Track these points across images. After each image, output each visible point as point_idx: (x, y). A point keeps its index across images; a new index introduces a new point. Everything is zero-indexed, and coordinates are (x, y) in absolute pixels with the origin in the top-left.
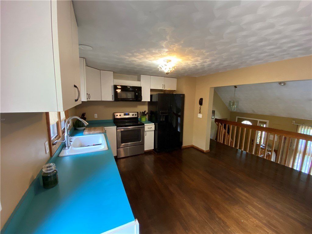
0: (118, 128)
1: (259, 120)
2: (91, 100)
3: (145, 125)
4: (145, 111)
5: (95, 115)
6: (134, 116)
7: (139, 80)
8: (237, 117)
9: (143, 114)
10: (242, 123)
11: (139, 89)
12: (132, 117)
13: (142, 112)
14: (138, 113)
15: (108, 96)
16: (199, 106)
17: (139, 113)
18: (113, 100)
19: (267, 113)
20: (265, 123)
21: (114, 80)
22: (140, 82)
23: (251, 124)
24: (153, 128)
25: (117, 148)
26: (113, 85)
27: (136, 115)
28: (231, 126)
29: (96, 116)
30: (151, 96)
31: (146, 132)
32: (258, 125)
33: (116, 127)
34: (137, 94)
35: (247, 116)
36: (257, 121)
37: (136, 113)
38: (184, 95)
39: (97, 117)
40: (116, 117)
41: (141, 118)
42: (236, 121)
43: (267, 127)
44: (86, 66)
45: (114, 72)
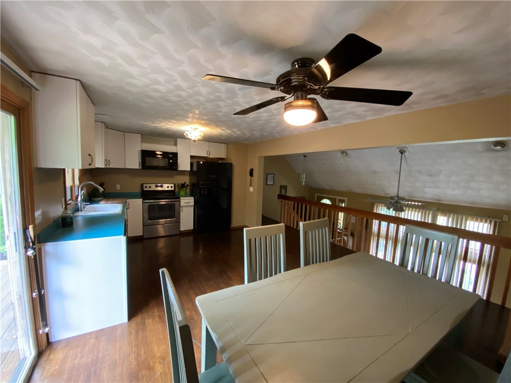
0: (144, 201)
1: (338, 198)
2: (111, 166)
3: (181, 198)
4: (185, 183)
5: (117, 185)
6: (170, 189)
7: (176, 145)
8: (316, 195)
9: (183, 186)
10: (322, 202)
11: (175, 155)
12: (167, 189)
13: (181, 184)
14: (174, 184)
15: (134, 163)
16: (250, 177)
17: (176, 184)
18: (140, 168)
19: (344, 189)
20: (343, 201)
21: (142, 144)
22: (176, 147)
23: (330, 203)
24: (192, 203)
25: (143, 226)
26: (140, 149)
27: (172, 187)
28: (308, 206)
29: (118, 187)
30: (192, 164)
31: (183, 208)
32: (337, 204)
33: (142, 200)
34: (171, 161)
35: (326, 193)
36: (336, 199)
37: (173, 185)
38: (231, 164)
39: (119, 189)
40: (145, 189)
41: (179, 192)
42: (316, 200)
43: (346, 206)
44: (104, 128)
45: (142, 135)
